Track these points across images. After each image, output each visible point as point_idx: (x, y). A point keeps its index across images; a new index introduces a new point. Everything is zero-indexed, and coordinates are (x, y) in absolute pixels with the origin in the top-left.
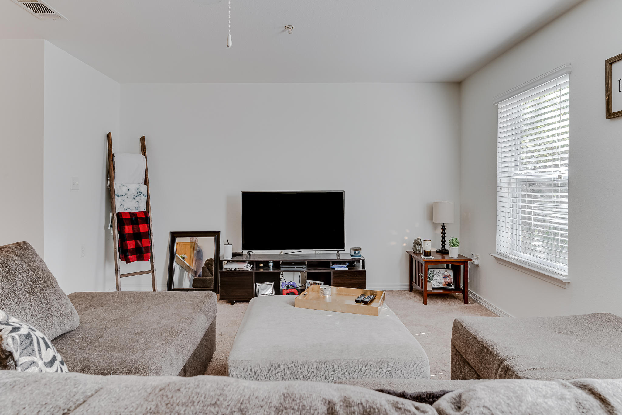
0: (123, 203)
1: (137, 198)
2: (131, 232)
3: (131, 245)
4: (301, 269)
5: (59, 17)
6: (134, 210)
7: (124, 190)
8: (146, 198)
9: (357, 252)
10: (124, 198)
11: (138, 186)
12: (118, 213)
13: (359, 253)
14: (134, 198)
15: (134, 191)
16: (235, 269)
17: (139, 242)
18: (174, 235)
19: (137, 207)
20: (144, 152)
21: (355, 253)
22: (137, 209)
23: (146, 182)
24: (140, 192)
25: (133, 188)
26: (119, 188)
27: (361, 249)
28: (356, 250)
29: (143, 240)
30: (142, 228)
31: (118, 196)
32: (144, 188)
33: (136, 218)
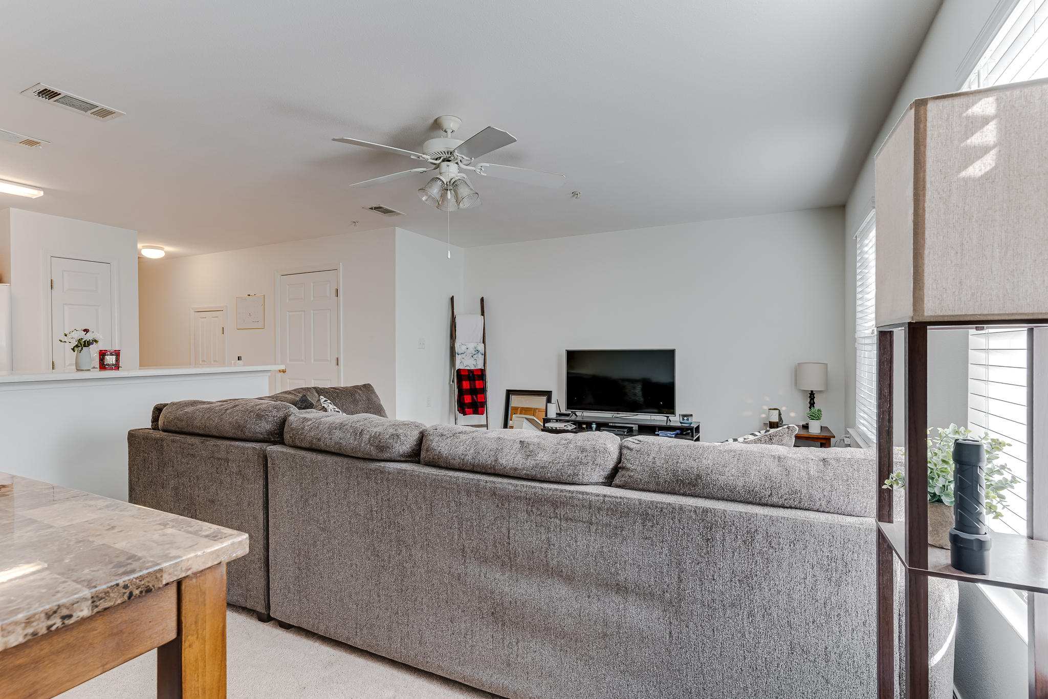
0: (463, 360)
1: (475, 356)
2: (468, 387)
3: (468, 399)
4: (622, 433)
5: (399, 214)
6: (473, 368)
7: (464, 348)
8: (483, 356)
9: (685, 418)
10: (463, 356)
11: (475, 345)
12: (458, 369)
13: (688, 420)
14: (472, 356)
15: (472, 351)
16: (556, 428)
17: (474, 397)
18: (509, 393)
19: (475, 364)
20: (483, 314)
21: (683, 419)
22: (475, 366)
23: (484, 342)
24: (477, 351)
25: (471, 346)
26: (459, 347)
27: (691, 415)
28: (684, 416)
29: (478, 395)
30: (478, 384)
31: (458, 354)
32: (481, 347)
33: (473, 375)
